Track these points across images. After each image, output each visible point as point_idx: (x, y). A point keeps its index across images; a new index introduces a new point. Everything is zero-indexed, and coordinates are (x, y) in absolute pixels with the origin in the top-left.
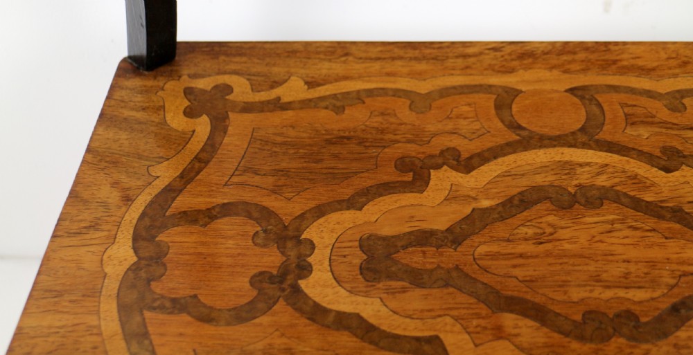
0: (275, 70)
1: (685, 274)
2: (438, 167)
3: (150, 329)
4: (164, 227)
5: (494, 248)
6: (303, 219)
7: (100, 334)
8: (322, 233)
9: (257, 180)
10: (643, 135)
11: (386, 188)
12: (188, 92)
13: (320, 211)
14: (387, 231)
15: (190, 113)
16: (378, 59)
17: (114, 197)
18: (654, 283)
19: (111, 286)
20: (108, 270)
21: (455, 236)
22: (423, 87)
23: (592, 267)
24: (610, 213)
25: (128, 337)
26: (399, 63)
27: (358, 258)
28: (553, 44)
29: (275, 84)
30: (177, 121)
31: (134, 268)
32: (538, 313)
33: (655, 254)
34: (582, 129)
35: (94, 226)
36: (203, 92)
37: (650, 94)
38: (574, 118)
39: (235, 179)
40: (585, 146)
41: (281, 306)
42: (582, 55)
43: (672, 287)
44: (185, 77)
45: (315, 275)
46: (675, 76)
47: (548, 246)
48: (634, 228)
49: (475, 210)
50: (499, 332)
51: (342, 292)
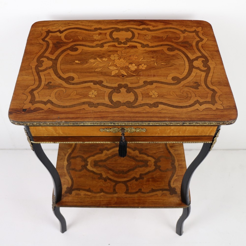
1: (131, 166)
2: (104, 150)
3: (70, 172)
4: (70, 159)
5: (109, 162)
6: (87, 158)
7: (65, 173)
8: (89, 160)
9: (81, 152)
11: (97, 154)
13: (89, 157)
14: (97, 160)
17: (64, 155)
18: (127, 167)
19: (65, 167)
21: (105, 161)
23: (121, 165)
25: (68, 173)
27: (93, 163)
31: (67, 165)
32: (113, 170)
33: (128, 163)
35: (62, 159)
39: (79, 152)
41: (85, 170)
43: (129, 168)
45: (88, 166)
47: (116, 162)
48: (127, 160)
49: (108, 157)
50: (108, 173)
51: (91, 168)
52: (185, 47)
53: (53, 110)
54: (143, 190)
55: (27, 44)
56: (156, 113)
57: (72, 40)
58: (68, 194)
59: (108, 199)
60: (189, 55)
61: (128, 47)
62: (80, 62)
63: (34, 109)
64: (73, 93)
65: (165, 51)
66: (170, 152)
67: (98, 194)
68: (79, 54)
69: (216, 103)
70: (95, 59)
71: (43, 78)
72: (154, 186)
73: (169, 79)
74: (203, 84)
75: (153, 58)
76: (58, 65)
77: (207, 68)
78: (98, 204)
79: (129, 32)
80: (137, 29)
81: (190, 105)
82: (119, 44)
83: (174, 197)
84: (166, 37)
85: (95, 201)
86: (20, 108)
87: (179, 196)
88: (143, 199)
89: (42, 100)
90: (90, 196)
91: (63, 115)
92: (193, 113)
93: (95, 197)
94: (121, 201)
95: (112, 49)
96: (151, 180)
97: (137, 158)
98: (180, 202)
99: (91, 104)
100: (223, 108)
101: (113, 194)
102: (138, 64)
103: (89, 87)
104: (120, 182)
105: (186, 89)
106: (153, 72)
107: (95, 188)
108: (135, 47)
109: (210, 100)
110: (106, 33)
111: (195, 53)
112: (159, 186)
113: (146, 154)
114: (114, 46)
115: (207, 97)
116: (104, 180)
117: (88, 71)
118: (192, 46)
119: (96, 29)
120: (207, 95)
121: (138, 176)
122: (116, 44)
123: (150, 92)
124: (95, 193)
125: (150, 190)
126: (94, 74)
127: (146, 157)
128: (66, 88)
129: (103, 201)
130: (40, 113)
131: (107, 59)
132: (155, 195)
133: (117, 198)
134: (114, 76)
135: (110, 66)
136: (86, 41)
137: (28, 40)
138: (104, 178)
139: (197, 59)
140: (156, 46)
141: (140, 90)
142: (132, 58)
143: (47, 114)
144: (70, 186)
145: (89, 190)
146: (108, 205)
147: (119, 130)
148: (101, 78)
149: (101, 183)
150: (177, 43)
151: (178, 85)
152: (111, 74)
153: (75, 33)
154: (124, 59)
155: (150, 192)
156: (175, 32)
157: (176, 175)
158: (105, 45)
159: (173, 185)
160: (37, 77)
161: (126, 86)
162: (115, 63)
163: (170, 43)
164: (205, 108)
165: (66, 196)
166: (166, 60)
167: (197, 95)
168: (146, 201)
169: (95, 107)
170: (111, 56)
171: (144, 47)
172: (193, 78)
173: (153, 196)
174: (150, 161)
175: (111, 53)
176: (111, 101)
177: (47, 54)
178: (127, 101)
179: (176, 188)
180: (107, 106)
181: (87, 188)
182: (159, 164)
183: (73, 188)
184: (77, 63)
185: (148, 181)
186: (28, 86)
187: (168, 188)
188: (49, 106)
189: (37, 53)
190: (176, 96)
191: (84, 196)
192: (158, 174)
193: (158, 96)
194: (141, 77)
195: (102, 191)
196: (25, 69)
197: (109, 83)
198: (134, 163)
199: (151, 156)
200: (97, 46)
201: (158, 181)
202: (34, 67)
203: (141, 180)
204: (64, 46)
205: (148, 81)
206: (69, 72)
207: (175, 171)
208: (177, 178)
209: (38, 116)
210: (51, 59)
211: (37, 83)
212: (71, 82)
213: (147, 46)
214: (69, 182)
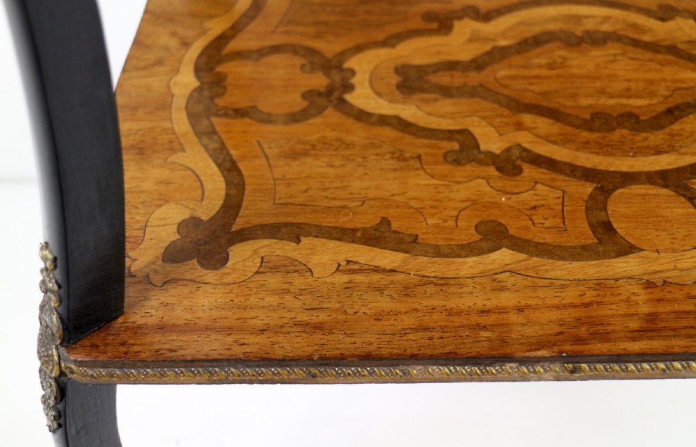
1: (678, 89)
2: (460, 18)
3: (218, 129)
4: (221, 61)
5: (513, 72)
6: (344, 55)
7: (174, 133)
8: (362, 65)
9: (300, 29)
13: (359, 49)
14: (419, 61)
17: (174, 43)
18: (652, 95)
19: (180, 102)
20: (176, 91)
21: (478, 64)
23: (598, 84)
24: (613, 49)
25: (199, 134)
27: (395, 79)
31: (198, 90)
32: (554, 114)
33: (653, 75)
35: (159, 62)
39: (281, 29)
41: (330, 111)
43: (667, 97)
45: (357, 91)
47: (560, 71)
48: (634, 59)
49: (494, 48)
50: (519, 126)
51: (382, 102)
58: (193, 269)
59: (571, 296)
67: (471, 260)
85: (450, 313)
90: (400, 277)
93: (443, 283)
101: (605, 256)
104: (629, 178)
107: (432, 222)
116: (500, 168)
124: (438, 252)
129: (520, 310)
138: (490, 154)
144: (209, 208)
146: (579, 340)
165: (171, 282)
181: (367, 220)
183: (239, 224)
191: (344, 278)
195: (495, 236)
214: (208, 186)
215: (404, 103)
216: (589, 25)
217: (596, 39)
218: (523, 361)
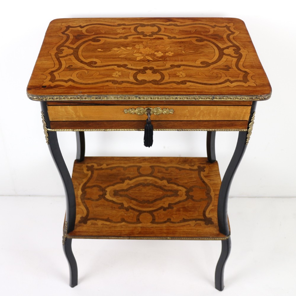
0: (101, 162)
1: (158, 196)
2: (126, 180)
3: (85, 202)
4: (85, 188)
5: (132, 192)
6: (106, 187)
8: (108, 190)
9: (99, 181)
10: (160, 175)
11: (118, 183)
12: (87, 166)
13: (108, 186)
14: (118, 189)
15: (88, 170)
16: (119, 160)
17: (77, 184)
18: (153, 197)
19: (79, 196)
20: (78, 194)
21: (127, 190)
22: (126, 166)
23: (145, 194)
24: (150, 187)
25: (82, 203)
26: (122, 161)
27: (113, 193)
28: (149, 157)
29: (101, 165)
30: (85, 171)
31: (82, 194)
32: (136, 200)
33: (155, 193)
34: (150, 174)
36: (89, 166)
37: (164, 167)
38: (149, 172)
39: (96, 181)
40: (150, 176)
41: (102, 199)
42: (154, 160)
44: (86, 164)
45: (107, 195)
46: (169, 164)
47: (140, 192)
48: (153, 189)
49: (131, 186)
50: (131, 202)
51: (111, 197)
52: (215, 39)
53: (74, 87)
54: (172, 220)
55: (45, 36)
56: (184, 88)
57: (94, 33)
58: (82, 224)
59: (131, 229)
60: (220, 45)
61: (154, 38)
62: (102, 50)
63: (54, 86)
64: (96, 74)
65: (193, 42)
66: (204, 182)
67: (119, 224)
68: (101, 44)
69: (248, 81)
70: (119, 48)
71: (63, 62)
72: (186, 215)
73: (198, 63)
74: (234, 67)
75: (180, 47)
76: (80, 53)
77: (238, 55)
78: (119, 233)
79: (155, 27)
80: (163, 25)
81: (220, 83)
82: (144, 37)
83: (210, 227)
84: (195, 31)
85: (115, 231)
86: (39, 85)
87: (216, 226)
88: (172, 228)
89: (63, 79)
90: (109, 226)
91: (86, 90)
92: (223, 89)
93: (115, 227)
94: (145, 231)
95: (136, 40)
96: (181, 209)
97: (165, 188)
98: (218, 232)
99: (114, 82)
100: (256, 85)
101: (137, 223)
102: (165, 52)
103: (113, 69)
104: (145, 212)
105: (216, 71)
106: (180, 58)
107: (115, 218)
108: (162, 39)
109: (242, 79)
110: (130, 28)
111: (225, 43)
112: (192, 216)
113: (175, 184)
114: (140, 38)
115: (238, 77)
116: (126, 210)
117: (112, 57)
118: (222, 38)
119: (119, 25)
120: (238, 75)
121: (166, 206)
122: (141, 36)
123: (178, 73)
124: (115, 222)
125: (180, 220)
126: (118, 59)
127: (175, 187)
128: (89, 70)
129: (124, 230)
130: (61, 88)
131: (131, 48)
132: (187, 225)
133: (141, 228)
134: (138, 61)
135: (135, 53)
136: (109, 34)
137: (46, 34)
138: (125, 207)
139: (228, 48)
140: (184, 38)
141: (168, 71)
142: (158, 47)
143: (68, 90)
144: (84, 215)
145: (108, 220)
146: (130, 234)
147: (144, 111)
148: (126, 63)
149: (122, 212)
150: (206, 36)
151: (207, 68)
152: (136, 59)
153: (97, 28)
154: (149, 48)
155: (180, 222)
156: (204, 27)
157: (212, 205)
158: (129, 37)
159: (209, 215)
160: (57, 62)
161: (151, 69)
162: (140, 51)
163: (199, 36)
164: (236, 85)
165: (80, 226)
166: (194, 49)
167: (227, 76)
168: (176, 231)
169: (119, 84)
170: (136, 45)
171: (171, 39)
172: (223, 62)
173: (184, 226)
174: (180, 190)
175: (136, 43)
176: (136, 79)
177: (67, 44)
178: (152, 79)
179: (212, 218)
180: (132, 83)
181: (106, 218)
182: (191, 194)
183: (89, 218)
184: (99, 51)
185: (178, 210)
186: (47, 69)
187: (203, 218)
188: (70, 83)
189: (56, 44)
190: (205, 76)
191: (102, 226)
192: (190, 203)
193: (185, 76)
194: (168, 62)
195: (123, 220)
196: (44, 55)
197: (134, 66)
198: (162, 193)
199: (182, 186)
200: (121, 38)
201: (190, 211)
202: (54, 54)
203: (170, 210)
204: (85, 38)
205: (176, 64)
206: (91, 58)
207: (211, 201)
208: (213, 208)
209: (59, 91)
210: (72, 48)
211: (57, 66)
212: (93, 65)
213: (175, 38)
214: (84, 211)
215: (114, 198)
216: (148, 181)
217: (148, 185)
218: (123, 237)
